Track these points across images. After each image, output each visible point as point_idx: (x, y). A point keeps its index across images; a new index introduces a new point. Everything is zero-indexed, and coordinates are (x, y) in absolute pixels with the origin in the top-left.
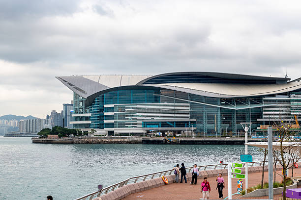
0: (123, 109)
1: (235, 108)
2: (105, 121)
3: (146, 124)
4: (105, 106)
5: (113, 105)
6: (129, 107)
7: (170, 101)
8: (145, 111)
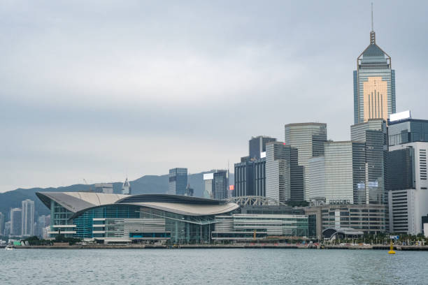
0: (113, 222)
1: (201, 223)
2: (94, 232)
3: (132, 235)
4: (94, 219)
5: (104, 219)
6: (118, 221)
7: (148, 216)
8: (131, 224)
